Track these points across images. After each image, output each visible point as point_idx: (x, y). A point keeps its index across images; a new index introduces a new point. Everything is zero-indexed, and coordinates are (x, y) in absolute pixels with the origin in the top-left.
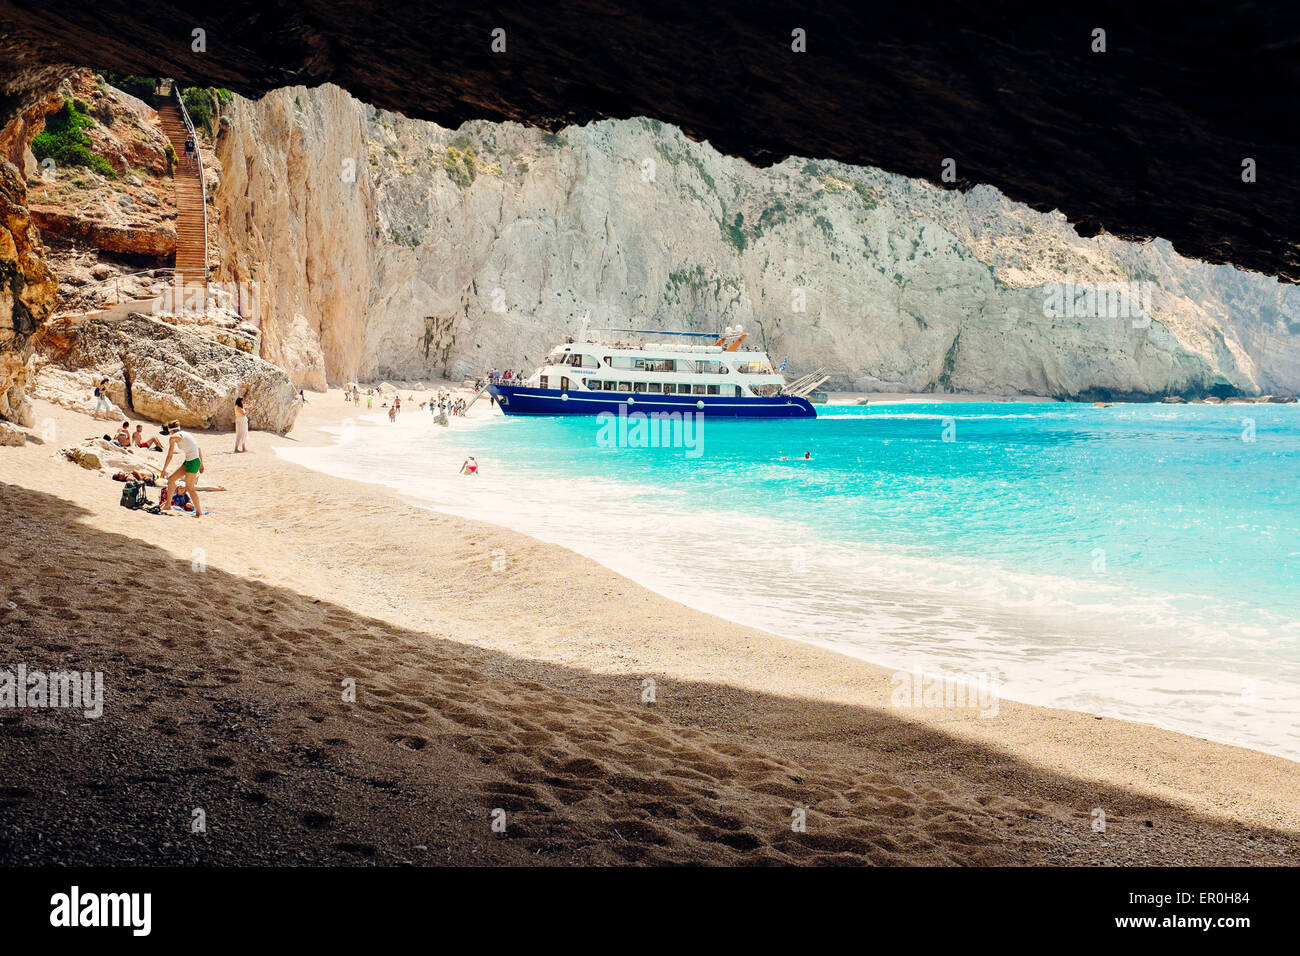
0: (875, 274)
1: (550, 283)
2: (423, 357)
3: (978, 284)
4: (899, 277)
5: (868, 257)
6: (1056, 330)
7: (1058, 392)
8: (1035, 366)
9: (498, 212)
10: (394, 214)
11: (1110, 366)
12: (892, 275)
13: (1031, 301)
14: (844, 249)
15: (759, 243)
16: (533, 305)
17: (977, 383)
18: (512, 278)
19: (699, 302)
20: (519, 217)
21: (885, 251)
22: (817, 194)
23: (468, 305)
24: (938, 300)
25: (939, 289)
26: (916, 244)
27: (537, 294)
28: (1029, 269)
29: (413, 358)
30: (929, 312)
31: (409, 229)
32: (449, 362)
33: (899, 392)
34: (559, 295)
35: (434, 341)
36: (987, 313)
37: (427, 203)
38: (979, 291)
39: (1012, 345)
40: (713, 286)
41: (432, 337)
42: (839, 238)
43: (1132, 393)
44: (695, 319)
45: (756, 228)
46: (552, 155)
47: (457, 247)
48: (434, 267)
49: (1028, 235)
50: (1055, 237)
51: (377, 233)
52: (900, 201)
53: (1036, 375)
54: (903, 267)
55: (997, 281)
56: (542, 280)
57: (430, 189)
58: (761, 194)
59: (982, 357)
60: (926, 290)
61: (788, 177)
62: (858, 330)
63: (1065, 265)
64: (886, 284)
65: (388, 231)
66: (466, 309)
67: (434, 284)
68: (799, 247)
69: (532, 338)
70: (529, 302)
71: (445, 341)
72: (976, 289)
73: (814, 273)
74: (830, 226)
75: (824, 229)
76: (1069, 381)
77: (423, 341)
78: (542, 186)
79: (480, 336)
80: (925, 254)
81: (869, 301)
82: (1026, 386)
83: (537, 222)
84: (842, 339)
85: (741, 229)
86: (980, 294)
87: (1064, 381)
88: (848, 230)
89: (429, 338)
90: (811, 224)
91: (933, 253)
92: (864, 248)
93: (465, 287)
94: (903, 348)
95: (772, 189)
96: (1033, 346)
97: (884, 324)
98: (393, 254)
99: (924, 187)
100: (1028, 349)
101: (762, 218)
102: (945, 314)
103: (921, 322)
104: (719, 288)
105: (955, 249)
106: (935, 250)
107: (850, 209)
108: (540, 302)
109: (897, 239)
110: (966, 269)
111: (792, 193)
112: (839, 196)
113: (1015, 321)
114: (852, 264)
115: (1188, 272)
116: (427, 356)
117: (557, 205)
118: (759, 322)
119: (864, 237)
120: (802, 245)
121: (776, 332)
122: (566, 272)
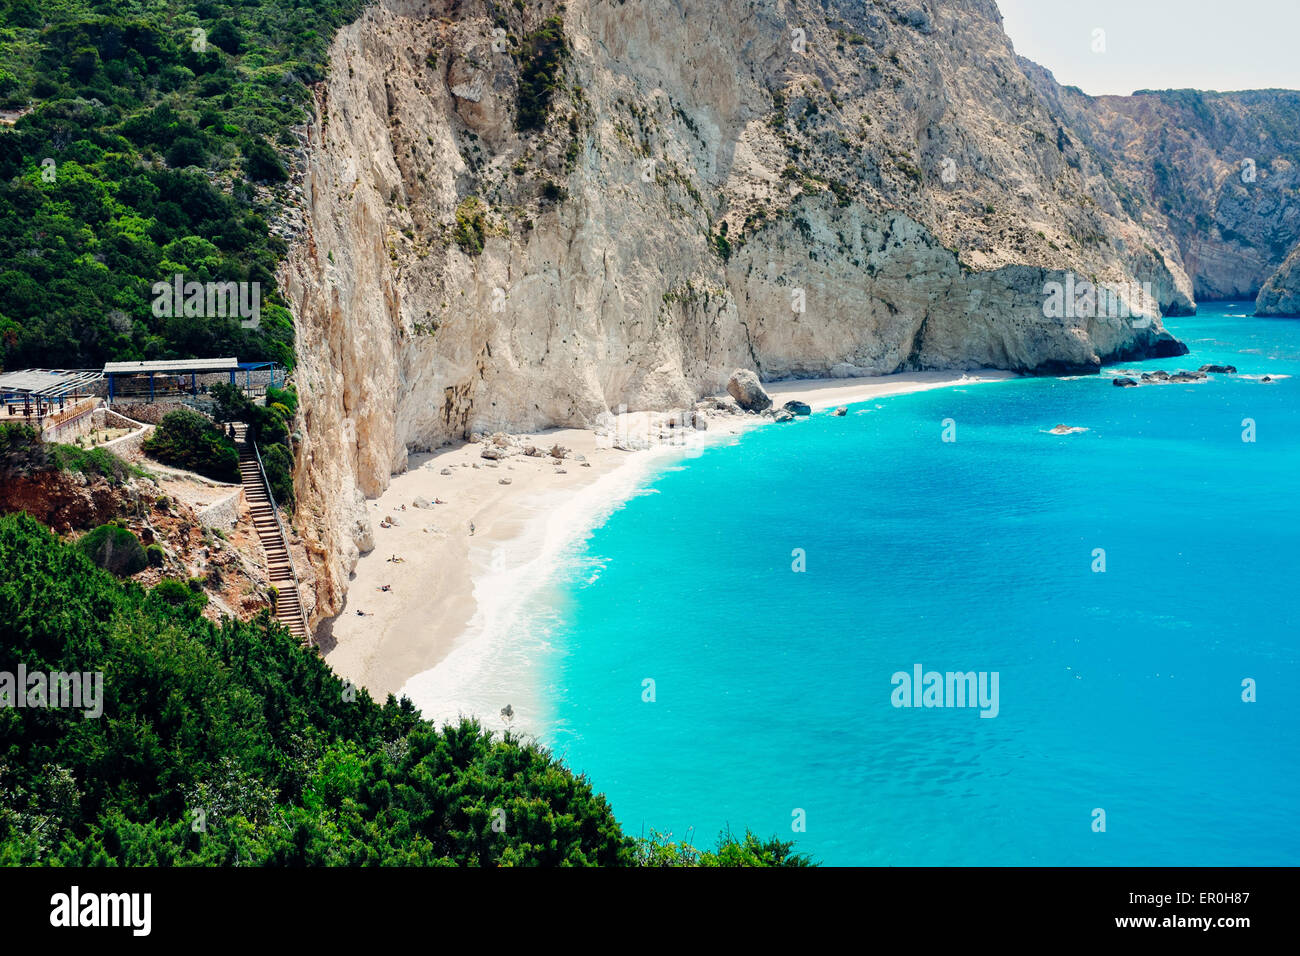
0: (848, 267)
1: (557, 332)
2: (445, 424)
3: (944, 270)
4: (871, 268)
5: (842, 253)
6: (1016, 309)
7: (1017, 366)
8: (996, 342)
9: (507, 272)
10: (414, 304)
11: (1065, 341)
12: (865, 266)
13: (993, 283)
14: (820, 247)
15: (743, 251)
16: (542, 355)
17: (943, 360)
18: (522, 333)
19: (690, 316)
20: (526, 274)
21: (858, 244)
22: (796, 197)
23: (483, 368)
24: (907, 285)
25: (909, 277)
26: (887, 235)
27: (544, 344)
28: (991, 251)
29: (436, 429)
30: (900, 299)
31: (429, 314)
32: (468, 424)
33: (872, 376)
34: (564, 342)
35: (454, 408)
36: (953, 295)
37: (443, 282)
38: (945, 277)
39: (976, 324)
40: (702, 300)
41: (452, 405)
42: (816, 237)
43: (1085, 365)
44: (686, 333)
45: (740, 237)
46: (554, 211)
47: (471, 317)
48: (452, 340)
49: (989, 216)
50: (1014, 215)
51: (402, 333)
52: (872, 195)
53: (997, 350)
54: (876, 258)
55: (962, 265)
56: (548, 329)
57: (445, 268)
58: (744, 201)
59: (948, 336)
60: (896, 278)
61: (768, 182)
62: (834, 321)
63: (1024, 245)
64: (861, 276)
65: (411, 326)
66: (482, 372)
67: (452, 357)
68: (780, 250)
69: (542, 386)
70: (537, 352)
71: (464, 405)
72: (942, 274)
73: (794, 273)
74: (808, 227)
75: (802, 231)
76: (1027, 356)
77: (444, 410)
78: (546, 240)
79: (495, 395)
80: (896, 245)
81: (845, 293)
82: (989, 360)
83: (542, 275)
84: (820, 330)
85: (726, 238)
86: (946, 280)
87: (1023, 356)
88: (824, 229)
89: (449, 405)
90: (791, 227)
91: (903, 244)
92: (839, 244)
93: (480, 351)
94: (875, 333)
95: (753, 195)
96: (995, 325)
97: (857, 313)
98: (416, 345)
99: (894, 180)
100: (990, 327)
101: (745, 225)
102: (914, 299)
103: (892, 309)
104: (707, 300)
105: (923, 239)
106: (905, 240)
107: (826, 208)
108: (548, 352)
109: (869, 233)
110: (933, 257)
111: (773, 198)
112: (816, 198)
113: (979, 302)
114: (829, 260)
115: (1130, 185)
116: (448, 422)
117: (560, 256)
118: (744, 323)
119: (839, 234)
120: (783, 248)
121: (759, 331)
122: (570, 318)
